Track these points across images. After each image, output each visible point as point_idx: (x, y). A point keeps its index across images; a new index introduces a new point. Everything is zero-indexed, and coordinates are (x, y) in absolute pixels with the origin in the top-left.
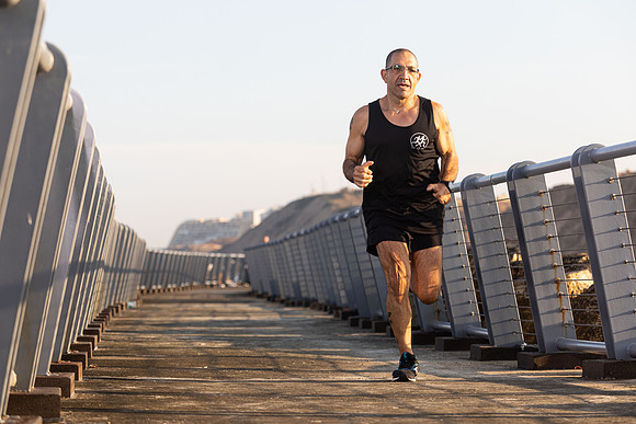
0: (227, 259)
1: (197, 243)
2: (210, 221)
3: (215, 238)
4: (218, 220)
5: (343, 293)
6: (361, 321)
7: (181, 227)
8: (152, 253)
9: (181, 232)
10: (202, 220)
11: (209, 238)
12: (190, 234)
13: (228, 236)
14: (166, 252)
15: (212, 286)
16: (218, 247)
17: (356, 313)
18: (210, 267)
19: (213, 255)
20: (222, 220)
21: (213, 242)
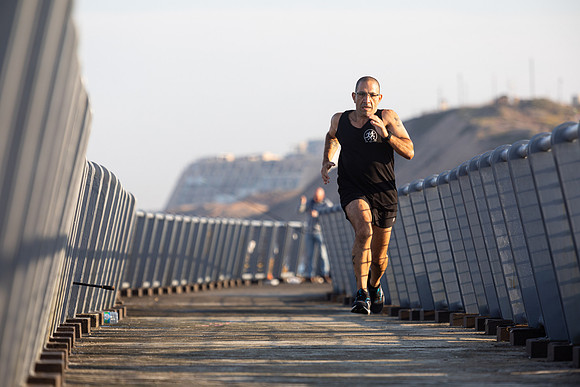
2: (246, 159)
3: (254, 192)
4: (261, 157)
5: (515, 295)
6: (551, 348)
7: (191, 170)
9: (190, 180)
10: (230, 157)
11: (243, 192)
12: (207, 184)
13: (279, 189)
14: (169, 217)
15: (254, 282)
16: (260, 208)
18: (252, 246)
19: (256, 223)
20: (269, 156)
21: (249, 199)
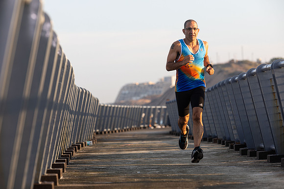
0: (154, 109)
1: (134, 99)
3: (146, 95)
4: (148, 83)
7: (123, 88)
8: (103, 107)
9: (124, 92)
10: (137, 83)
11: (142, 96)
12: (129, 93)
13: (155, 94)
14: (113, 106)
15: (144, 128)
16: (148, 101)
17: (244, 145)
18: (143, 115)
19: (145, 107)
20: (151, 83)
21: (145, 98)
